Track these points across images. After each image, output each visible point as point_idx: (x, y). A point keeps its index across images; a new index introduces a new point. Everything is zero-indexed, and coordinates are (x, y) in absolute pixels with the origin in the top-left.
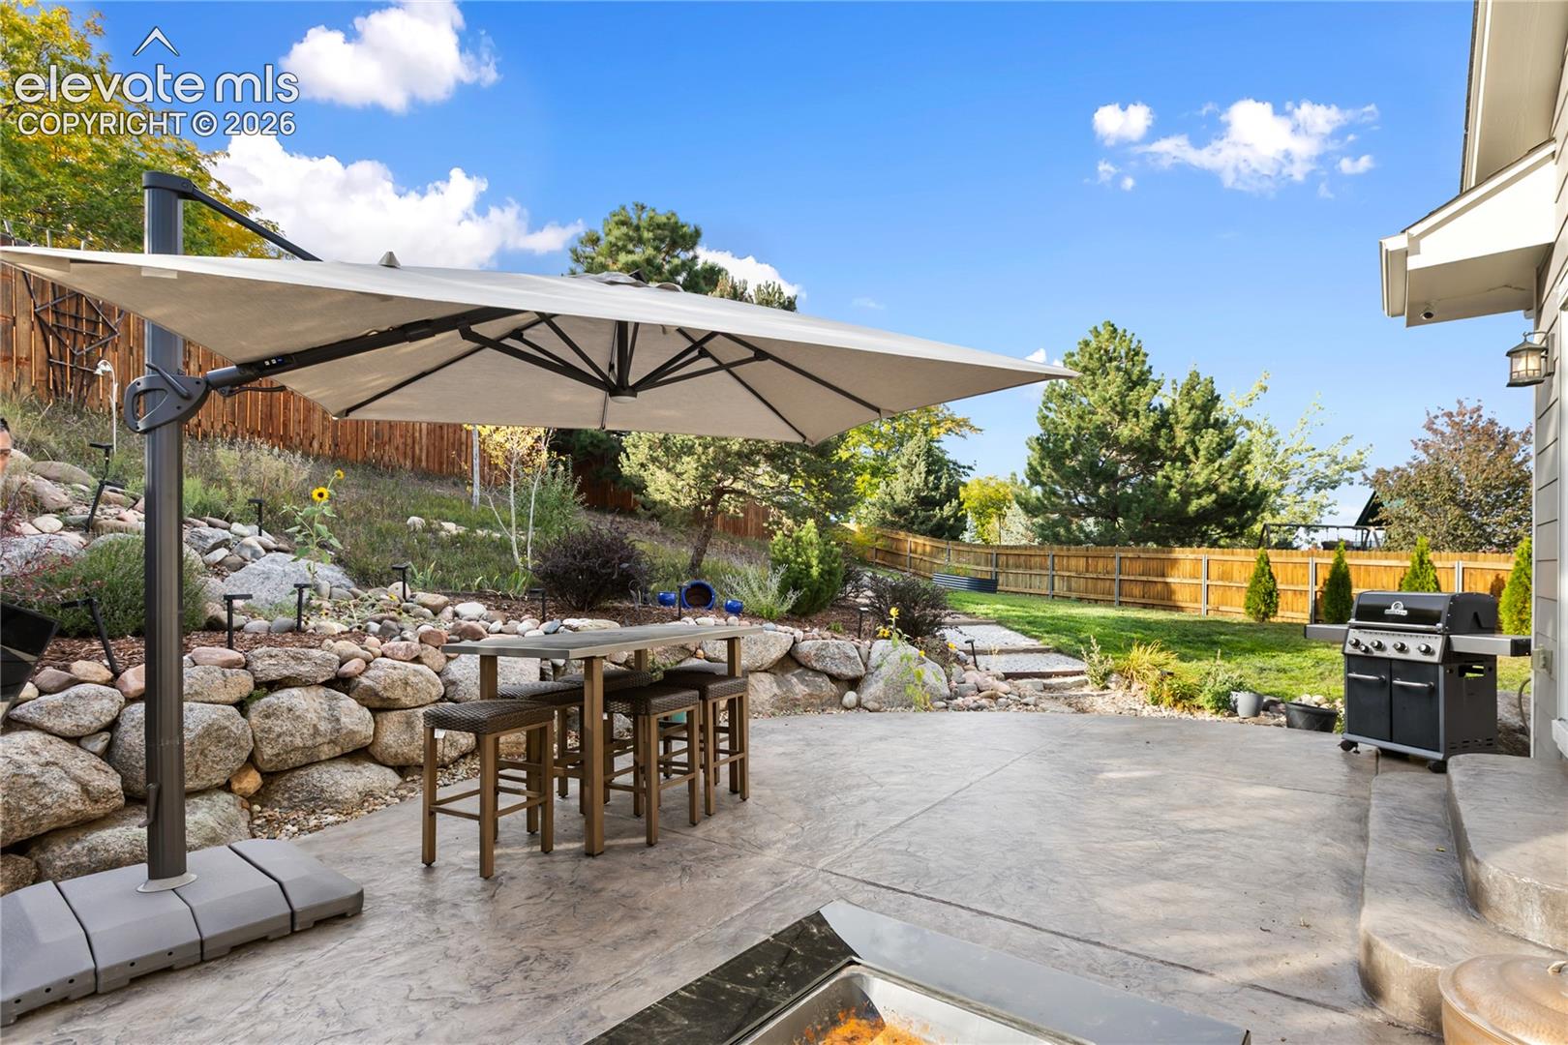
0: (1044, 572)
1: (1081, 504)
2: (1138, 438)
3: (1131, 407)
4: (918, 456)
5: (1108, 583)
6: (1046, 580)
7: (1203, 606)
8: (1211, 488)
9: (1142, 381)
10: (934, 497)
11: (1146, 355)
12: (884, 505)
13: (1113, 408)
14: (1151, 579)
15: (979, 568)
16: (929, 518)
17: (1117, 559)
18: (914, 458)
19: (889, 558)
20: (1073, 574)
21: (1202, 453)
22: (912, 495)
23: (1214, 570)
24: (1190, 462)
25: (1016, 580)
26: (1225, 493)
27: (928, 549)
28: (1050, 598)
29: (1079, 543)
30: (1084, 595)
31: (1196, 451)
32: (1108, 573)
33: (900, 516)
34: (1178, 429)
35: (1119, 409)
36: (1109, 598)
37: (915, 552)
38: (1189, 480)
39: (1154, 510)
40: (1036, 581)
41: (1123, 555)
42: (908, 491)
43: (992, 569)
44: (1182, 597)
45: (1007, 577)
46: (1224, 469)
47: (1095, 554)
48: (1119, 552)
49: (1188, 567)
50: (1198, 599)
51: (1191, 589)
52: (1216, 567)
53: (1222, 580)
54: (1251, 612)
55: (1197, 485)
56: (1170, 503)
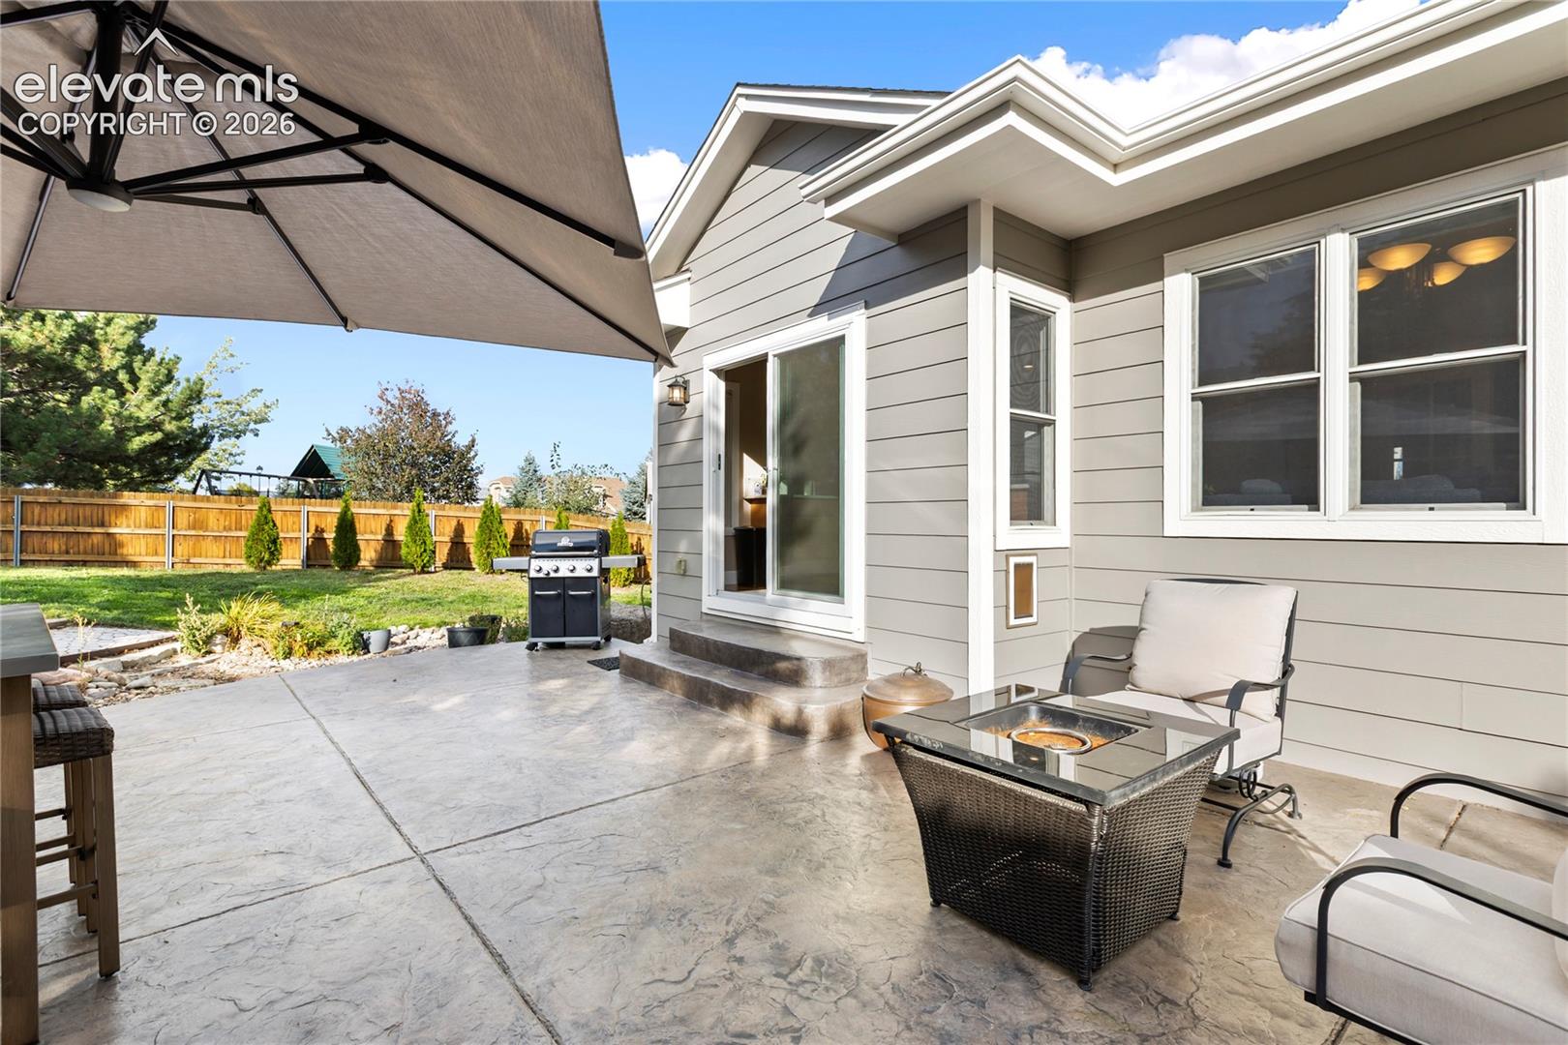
7: (168, 559)
8: (154, 426)
14: (81, 529)
21: (143, 382)
23: (183, 518)
24: (126, 391)
26: (172, 432)
31: (134, 380)
34: (105, 350)
38: (126, 413)
41: (28, 498)
44: (130, 551)
46: (170, 406)
48: (20, 495)
49: (143, 515)
50: (160, 551)
51: (150, 540)
52: (186, 515)
53: (194, 528)
54: (252, 562)
55: (138, 419)
56: (102, 437)
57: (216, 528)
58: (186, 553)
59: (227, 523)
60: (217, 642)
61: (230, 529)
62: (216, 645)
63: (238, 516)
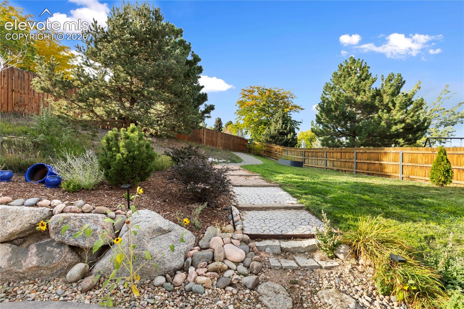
0: (323, 159)
1: (339, 131)
2: (365, 101)
3: (362, 88)
4: (279, 118)
5: (351, 164)
6: (324, 162)
7: (400, 175)
8: (403, 121)
9: (367, 77)
10: (284, 132)
11: (369, 67)
12: (267, 135)
13: (354, 90)
14: (372, 162)
15: (298, 157)
16: (283, 140)
17: (355, 153)
18: (278, 119)
19: (268, 153)
20: (335, 160)
21: (397, 105)
22: (277, 132)
23: (407, 158)
24: (391, 110)
25: (312, 162)
26: (409, 123)
27: (281, 150)
28: (325, 169)
29: (338, 147)
30: (340, 168)
31: (394, 105)
32: (351, 159)
33: (273, 139)
34: (385, 96)
35: (356, 90)
36: (351, 170)
37: (277, 151)
38: (391, 118)
39: (373, 132)
40: (320, 162)
41: (358, 151)
42: (275, 130)
43: (303, 157)
44: (389, 170)
45: (308, 160)
46: (408, 112)
47: (345, 151)
48: (356, 150)
49: (391, 156)
50: (398, 172)
51: (394, 167)
52: (408, 156)
53: (411, 163)
54: (434, 181)
55: (395, 120)
56: (381, 128)
57: (421, 163)
58: (408, 173)
59: (426, 160)
60: (341, 251)
61: (428, 163)
62: (340, 253)
63: (432, 157)
